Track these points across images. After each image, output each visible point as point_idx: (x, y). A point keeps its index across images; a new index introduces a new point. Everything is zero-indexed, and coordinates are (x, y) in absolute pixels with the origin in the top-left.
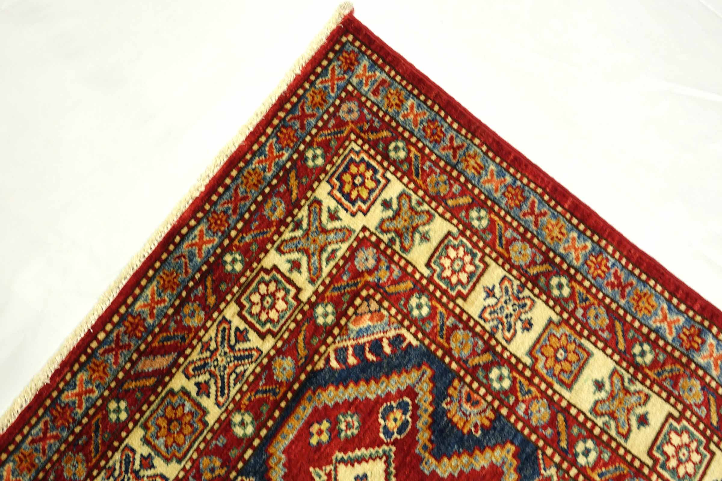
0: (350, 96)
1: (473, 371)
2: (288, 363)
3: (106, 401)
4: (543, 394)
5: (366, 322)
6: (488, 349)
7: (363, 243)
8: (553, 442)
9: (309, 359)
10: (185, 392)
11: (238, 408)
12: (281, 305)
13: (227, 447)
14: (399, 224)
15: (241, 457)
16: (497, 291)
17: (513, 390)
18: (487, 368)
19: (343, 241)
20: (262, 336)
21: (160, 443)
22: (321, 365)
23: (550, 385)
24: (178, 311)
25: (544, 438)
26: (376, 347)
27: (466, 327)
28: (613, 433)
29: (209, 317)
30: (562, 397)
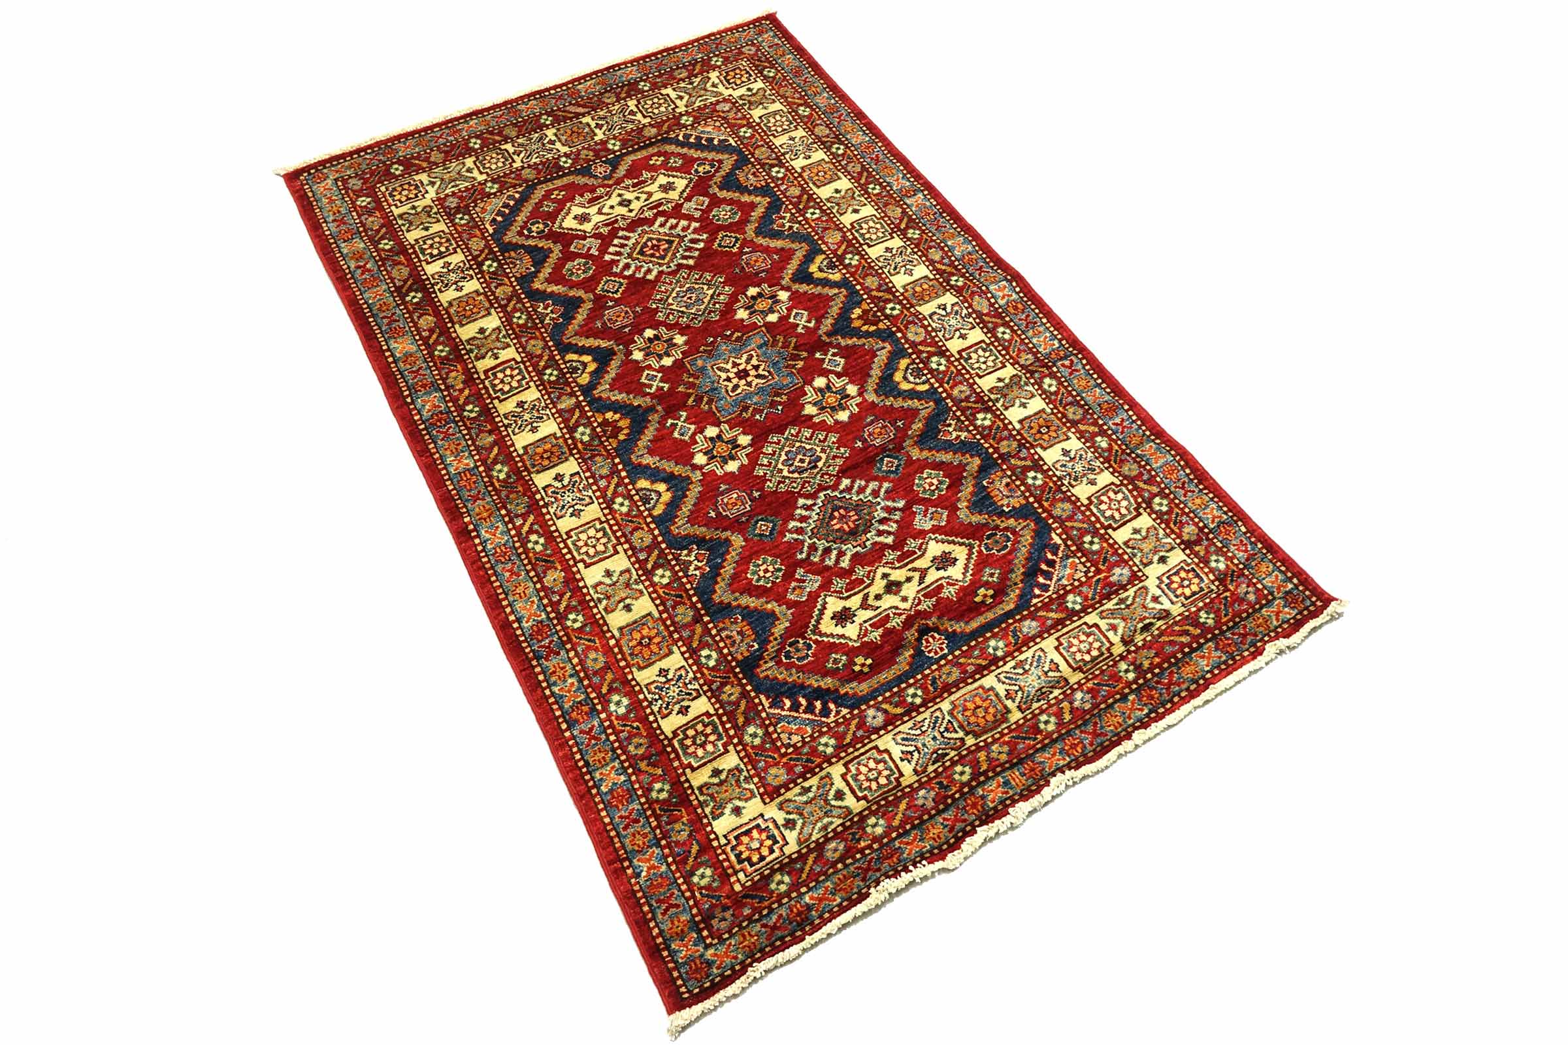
0: (753, 44)
1: (763, 165)
2: (654, 131)
3: (541, 114)
4: (801, 186)
5: (709, 129)
6: (778, 159)
7: (725, 100)
8: (796, 205)
9: (667, 132)
10: (588, 125)
11: (615, 138)
12: (663, 109)
13: (600, 150)
14: (753, 99)
15: (606, 156)
16: (796, 140)
17: (783, 179)
19: (714, 96)
20: (644, 117)
21: (563, 138)
23: (807, 183)
24: (601, 94)
25: (790, 201)
27: (769, 147)
28: (834, 211)
29: (618, 101)
30: (811, 189)
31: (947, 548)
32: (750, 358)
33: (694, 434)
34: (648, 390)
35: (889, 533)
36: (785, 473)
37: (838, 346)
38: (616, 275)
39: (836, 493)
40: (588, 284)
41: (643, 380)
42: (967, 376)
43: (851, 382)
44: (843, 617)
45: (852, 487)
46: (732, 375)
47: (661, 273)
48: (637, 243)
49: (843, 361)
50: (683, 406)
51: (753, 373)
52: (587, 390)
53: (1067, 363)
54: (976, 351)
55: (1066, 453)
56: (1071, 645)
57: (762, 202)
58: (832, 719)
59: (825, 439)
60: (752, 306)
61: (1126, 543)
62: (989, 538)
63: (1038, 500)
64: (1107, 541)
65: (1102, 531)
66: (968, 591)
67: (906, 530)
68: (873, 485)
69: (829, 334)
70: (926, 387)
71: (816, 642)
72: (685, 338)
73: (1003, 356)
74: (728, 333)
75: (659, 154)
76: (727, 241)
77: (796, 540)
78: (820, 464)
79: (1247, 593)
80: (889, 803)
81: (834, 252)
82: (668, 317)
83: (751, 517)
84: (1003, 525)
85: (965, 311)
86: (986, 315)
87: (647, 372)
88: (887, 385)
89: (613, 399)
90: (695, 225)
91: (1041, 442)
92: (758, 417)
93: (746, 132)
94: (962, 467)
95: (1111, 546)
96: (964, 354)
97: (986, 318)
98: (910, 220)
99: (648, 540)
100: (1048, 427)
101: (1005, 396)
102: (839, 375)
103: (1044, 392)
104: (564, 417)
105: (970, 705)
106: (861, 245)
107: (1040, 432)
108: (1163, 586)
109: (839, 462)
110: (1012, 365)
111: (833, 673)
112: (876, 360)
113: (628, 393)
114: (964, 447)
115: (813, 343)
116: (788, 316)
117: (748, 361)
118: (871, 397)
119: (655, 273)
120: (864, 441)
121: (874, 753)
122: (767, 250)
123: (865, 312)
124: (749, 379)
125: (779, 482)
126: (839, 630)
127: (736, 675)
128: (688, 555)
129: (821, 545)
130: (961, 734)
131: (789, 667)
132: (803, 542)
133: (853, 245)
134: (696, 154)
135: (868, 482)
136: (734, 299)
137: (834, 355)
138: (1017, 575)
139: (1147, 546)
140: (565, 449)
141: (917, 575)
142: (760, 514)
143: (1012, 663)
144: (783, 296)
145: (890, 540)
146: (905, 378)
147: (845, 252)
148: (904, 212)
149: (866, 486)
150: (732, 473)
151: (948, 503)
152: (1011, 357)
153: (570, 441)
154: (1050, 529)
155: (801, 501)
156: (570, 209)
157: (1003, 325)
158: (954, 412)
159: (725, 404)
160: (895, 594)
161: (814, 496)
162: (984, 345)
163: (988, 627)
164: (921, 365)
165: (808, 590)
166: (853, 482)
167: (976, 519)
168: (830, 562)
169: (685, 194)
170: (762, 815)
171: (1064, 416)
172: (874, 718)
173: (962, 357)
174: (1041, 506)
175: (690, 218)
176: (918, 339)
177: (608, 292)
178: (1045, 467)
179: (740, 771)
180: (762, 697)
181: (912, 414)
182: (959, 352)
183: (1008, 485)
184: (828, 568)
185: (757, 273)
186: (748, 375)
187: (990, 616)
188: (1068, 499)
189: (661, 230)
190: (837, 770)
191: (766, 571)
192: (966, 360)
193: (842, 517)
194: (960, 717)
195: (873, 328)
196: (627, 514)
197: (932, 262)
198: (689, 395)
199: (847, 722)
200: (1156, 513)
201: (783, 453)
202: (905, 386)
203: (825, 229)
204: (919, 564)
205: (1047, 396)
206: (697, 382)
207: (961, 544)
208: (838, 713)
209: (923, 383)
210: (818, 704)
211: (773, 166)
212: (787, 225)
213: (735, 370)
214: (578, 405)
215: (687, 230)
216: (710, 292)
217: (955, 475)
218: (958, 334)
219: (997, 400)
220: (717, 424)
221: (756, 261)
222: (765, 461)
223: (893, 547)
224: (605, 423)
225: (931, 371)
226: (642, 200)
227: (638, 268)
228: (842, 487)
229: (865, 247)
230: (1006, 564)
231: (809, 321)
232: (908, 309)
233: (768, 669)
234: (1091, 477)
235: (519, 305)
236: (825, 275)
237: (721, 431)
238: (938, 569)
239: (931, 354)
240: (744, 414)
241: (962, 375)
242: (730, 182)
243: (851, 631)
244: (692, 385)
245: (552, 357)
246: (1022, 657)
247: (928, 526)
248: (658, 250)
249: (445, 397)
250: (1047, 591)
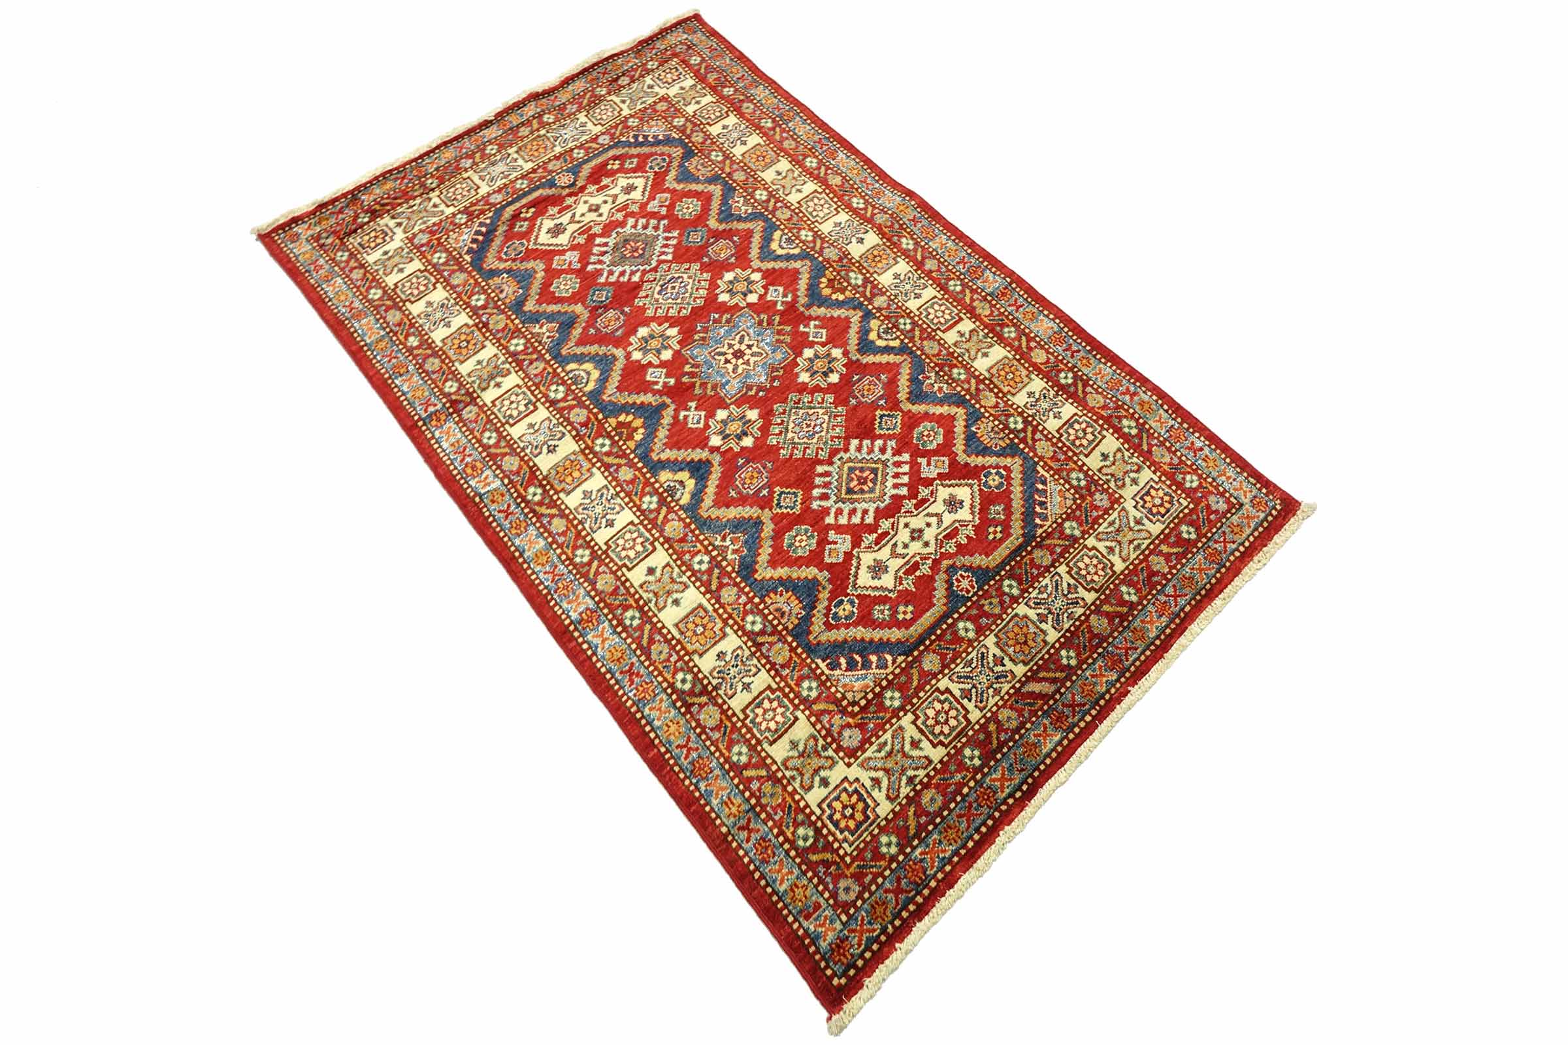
2: (927, 666)
3: (1079, 666)
4: (722, 606)
5: (858, 685)
6: (759, 646)
7: (852, 753)
8: (724, 573)
9: (909, 666)
10: (1013, 661)
11: (970, 642)
12: (931, 713)
13: (979, 616)
14: (816, 762)
15: (968, 608)
16: (740, 687)
17: (746, 613)
18: (762, 632)
19: (870, 758)
20: (948, 690)
21: (1032, 629)
22: (900, 659)
23: (715, 611)
24: (1022, 724)
25: (730, 577)
26: (852, 665)
27: (773, 665)
28: (676, 570)
29: (994, 714)
30: (709, 601)
31: (554, 241)
32: (734, 371)
33: (766, 293)
34: (817, 323)
35: (599, 245)
36: (685, 276)
37: (655, 392)
38: (890, 437)
39: (642, 268)
40: (912, 421)
41: (824, 331)
42: (530, 384)
43: (638, 361)
44: (629, 189)
45: (630, 275)
46: (748, 351)
47: (846, 450)
48: (883, 483)
49: (648, 378)
50: (782, 314)
51: (729, 357)
52: (867, 316)
53: (431, 409)
54: (520, 413)
55: (448, 325)
56: (469, 191)
57: (764, 572)
58: (631, 134)
59: (656, 310)
60: (744, 424)
61: (412, 260)
62: (521, 252)
63: (477, 283)
64: (427, 261)
65: (429, 267)
66: (541, 212)
67: (585, 251)
68: (613, 279)
69: (664, 406)
70: (569, 367)
71: (646, 171)
72: (800, 380)
73: (493, 413)
74: (761, 394)
75: (906, 624)
76: (790, 501)
77: (670, 232)
78: (658, 288)
79: (327, 238)
80: (593, 102)
81: (670, 510)
82: (823, 399)
83: (707, 243)
84: (509, 263)
85: (528, 451)
86: (505, 454)
87: (824, 339)
88: (604, 363)
89: (843, 310)
90: (830, 520)
91: (468, 331)
92: (717, 316)
93: (808, 685)
94: (539, 302)
95: (424, 257)
96: (532, 408)
97: (507, 450)
98: (585, 576)
99: (778, 214)
100: (460, 347)
101: (496, 367)
102: (650, 364)
103: (458, 380)
104: (878, 290)
105: (542, 150)
106: (641, 523)
107: (468, 342)
108: (391, 234)
109: (642, 294)
110: (485, 405)
111: (632, 156)
112: (617, 384)
113: (832, 317)
114: (535, 318)
115: (680, 394)
116: (707, 418)
117: (736, 367)
118: (619, 353)
119: (852, 447)
120: (623, 312)
121: (603, 123)
122: (743, 500)
123: (630, 437)
124: (731, 351)
125: (689, 269)
126: (631, 181)
127: (697, 148)
128: (747, 210)
129: (650, 231)
130: (549, 135)
131: (662, 154)
132: (665, 231)
133: (649, 520)
134: (862, 633)
135: (618, 281)
136: (765, 429)
137: (656, 383)
138: (502, 229)
139: (396, 259)
140: (865, 265)
141: (577, 218)
142: (700, 246)
143: (511, 177)
144: (715, 441)
145: (598, 241)
146: (588, 373)
147: (658, 511)
148: (593, 584)
149: (619, 277)
150: (728, 271)
151: (552, 274)
152: (485, 412)
153: (864, 271)
154: (471, 264)
155: (670, 257)
156: (972, 513)
157: (490, 447)
158: (544, 348)
159: (747, 322)
160: (592, 205)
161: (660, 262)
162: (511, 421)
163: (525, 194)
164: (573, 387)
165: (656, 201)
166: (630, 279)
167: (531, 264)
168: (642, 221)
169: (854, 562)
170: (668, 89)
171: (443, 361)
172: (605, 140)
173: (534, 405)
174: (476, 280)
175: (839, 529)
176: (577, 410)
177: (889, 416)
178: (468, 310)
179: (684, 105)
180: (677, 137)
181: (581, 342)
182: (536, 408)
183: (502, 291)
184: (643, 217)
185: (747, 462)
186: (733, 354)
187: (524, 201)
188: (453, 287)
189: (865, 505)
190: (626, 111)
191: (688, 208)
192: (530, 402)
193: (636, 250)
194: (549, 144)
195: (622, 418)
196: (800, 229)
197: (562, 515)
198: (780, 324)
199: (622, 134)
200: (381, 287)
201: (690, 290)
202: (588, 366)
203: (683, 540)
204: (576, 226)
205: (455, 376)
206: (777, 337)
207: (543, 244)
208: (628, 137)
209: (572, 371)
211: (762, 629)
212: (728, 542)
213: (746, 358)
214: (870, 301)
215: (838, 513)
216: (790, 435)
217: (546, 295)
218: (536, 427)
219: (503, 363)
220: (749, 305)
221: (752, 477)
222: (703, 283)
223: (595, 235)
224: (843, 291)
225: (564, 383)
226: (899, 542)
227: (871, 451)
228: (638, 274)
229: (637, 521)
230: (509, 236)
231: (686, 417)
232: (587, 447)
233: (677, 152)
234: (430, 309)
235: (966, 386)
236: (676, 478)
237: (745, 300)
238: (561, 224)
239: (564, 399)
240: (729, 316)
241: (535, 384)
242: (808, 594)
243: (623, 182)
244: (779, 333)
245: (912, 339)
246: (504, 181)
247: (568, 254)
248: (859, 478)
249: (983, 291)
250: (480, 223)
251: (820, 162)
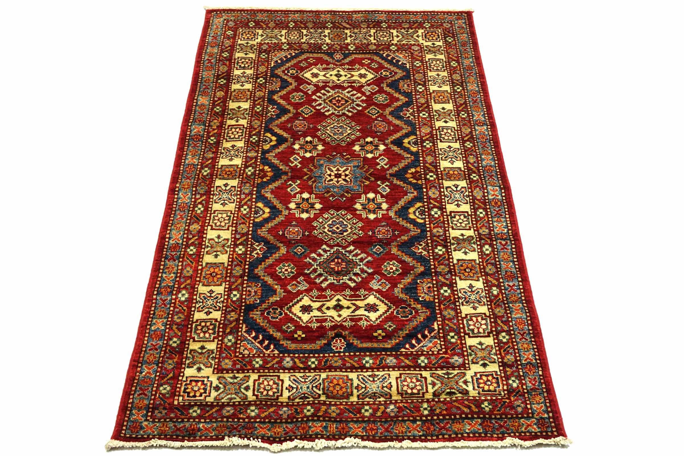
0: (451, 23)
1: (415, 82)
2: (374, 47)
3: (329, 22)
4: (427, 99)
5: (401, 56)
6: (425, 82)
7: (418, 45)
8: (418, 107)
9: (380, 50)
10: (346, 34)
11: (354, 44)
12: (385, 39)
13: (344, 47)
14: (432, 49)
15: (345, 51)
16: (440, 77)
17: (421, 92)
19: (414, 41)
20: (374, 39)
21: (331, 36)
22: (381, 53)
23: (431, 99)
24: (362, 22)
25: (417, 105)
27: (424, 75)
28: (435, 118)
29: (367, 28)
30: (431, 103)
31: (378, 302)
32: (347, 169)
33: (297, 193)
34: (290, 164)
35: (355, 281)
36: (326, 230)
37: (392, 183)
38: (312, 106)
39: (343, 251)
40: (297, 106)
41: (291, 159)
42: (446, 225)
43: (386, 202)
44: (306, 309)
45: (353, 251)
46: (333, 174)
47: (333, 114)
48: (332, 96)
49: (389, 190)
50: (300, 178)
51: (343, 177)
52: (264, 152)
53: (504, 242)
54: (460, 216)
55: (471, 286)
56: (405, 380)
57: (403, 99)
58: (268, 352)
59: (356, 223)
60: (364, 146)
61: (470, 347)
62: (402, 308)
63: (440, 303)
64: (461, 340)
65: (462, 335)
66: (372, 328)
67: (364, 284)
68: (363, 255)
69: (391, 175)
70: (422, 221)
71: (286, 314)
72: (323, 148)
73: (473, 224)
74: (345, 154)
75: (369, 59)
76: (373, 111)
77: (310, 263)
78: (345, 234)
79: (519, 406)
80: (266, 405)
81: (422, 137)
82: (322, 135)
83: (297, 243)
84: (413, 306)
85: (467, 193)
86: (477, 200)
87: (295, 156)
88: (403, 212)
89: (273, 161)
90: (364, 98)
91: (462, 275)
92: (331, 198)
93: (418, 64)
94: (413, 268)
95: (462, 344)
96: (453, 214)
97: (476, 202)
98: (472, 137)
99: (245, 231)
100: (471, 270)
101: (458, 244)
102: (382, 196)
103: (482, 251)
104: (247, 159)
105: (335, 382)
106: (437, 139)
107: (465, 270)
108: (475, 378)
109: (355, 237)
110: (475, 230)
111: (283, 332)
112: (405, 197)
113: (281, 162)
114: (421, 259)
115: (381, 176)
116: (378, 158)
117: (344, 171)
118: (392, 214)
119: (330, 113)
120: (374, 233)
121: (276, 379)
122: (389, 123)
123: (417, 172)
124: (340, 179)
125: (321, 233)
126: (300, 314)
127: (240, 310)
128: (258, 246)
129: (320, 271)
130: (321, 392)
131: (265, 318)
132: (313, 265)
133: (433, 138)
134: (386, 65)
135: (362, 253)
136: (358, 139)
137: (387, 186)
138: (402, 333)
139: (480, 354)
140: (238, 174)
141: (354, 307)
142: (301, 243)
143: (370, 373)
144: (382, 147)
145: (353, 285)
146: (414, 213)
147: (427, 140)
148: (471, 132)
149: (360, 254)
150: (302, 219)
151: (394, 282)
152: (477, 227)
153: (242, 172)
154: (436, 319)
155: (324, 247)
156: (312, 69)
157: (483, 209)
158: (428, 240)
159: (321, 185)
160: (337, 311)
161: (331, 247)
162: (466, 214)
163: (370, 350)
164: (426, 210)
165: (299, 288)
166: (355, 250)
167: (402, 296)
168: (318, 281)
169: (369, 82)
170: (208, 377)
171: (484, 268)
172: (288, 362)
173: (450, 215)
174: (439, 306)
175: (363, 94)
176: (433, 196)
177: (304, 112)
178: (455, 289)
179: (213, 353)
180: (244, 326)
181: (407, 231)
182: (451, 212)
183: (429, 287)
184: (315, 283)
185: (377, 132)
186: (340, 177)
187: (375, 345)
188: (455, 310)
189: (346, 94)
190: (254, 376)
191: (286, 270)
192: (452, 218)
193: (338, 263)
194: (326, 384)
195: (415, 181)
196: (244, 215)
197: (468, 162)
198: (306, 174)
199: (274, 357)
200: (498, 340)
201: (331, 221)
202: (412, 216)
203: (425, 124)
204: (358, 303)
205: (482, 254)
206: (315, 170)
207: (386, 304)
208: (273, 351)
209: (422, 219)
210: (266, 342)
211: (420, 84)
212: (408, 115)
213: (336, 172)
214: (256, 158)
215: (359, 99)
216: (349, 132)
217: (406, 270)
218: (456, 203)
219: (453, 244)
220: (310, 193)
221: (380, 126)
222: (321, 220)
223: (352, 289)
224: (262, 170)
225: (430, 215)
226: (347, 77)
227: (324, 107)
228: (348, 249)
229: (439, 141)
230: (401, 326)
231: (386, 165)
232: (439, 180)
233: (256, 315)
234: (476, 305)
235: (262, 103)
236: (409, 146)
237: (310, 197)
238: (365, 310)
239: (435, 207)
240: (326, 194)
241: (444, 224)
242: (394, 85)
243: (305, 317)
244: (311, 171)
245: (260, 132)
246: (377, 373)
247: (375, 288)
248: (339, 103)
249: (205, 129)
250: (413, 348)
251: (188, 246)
